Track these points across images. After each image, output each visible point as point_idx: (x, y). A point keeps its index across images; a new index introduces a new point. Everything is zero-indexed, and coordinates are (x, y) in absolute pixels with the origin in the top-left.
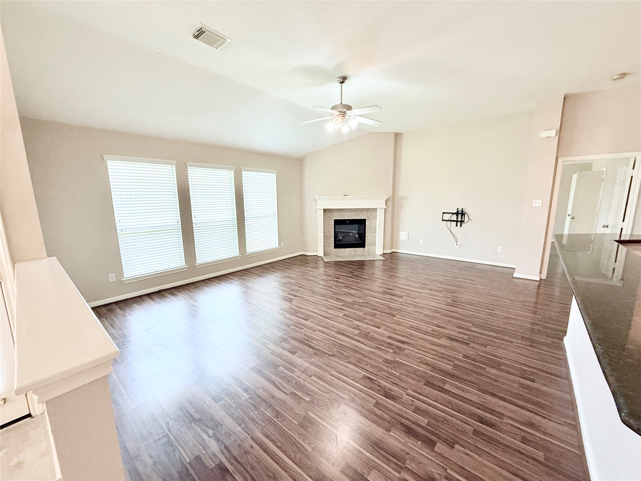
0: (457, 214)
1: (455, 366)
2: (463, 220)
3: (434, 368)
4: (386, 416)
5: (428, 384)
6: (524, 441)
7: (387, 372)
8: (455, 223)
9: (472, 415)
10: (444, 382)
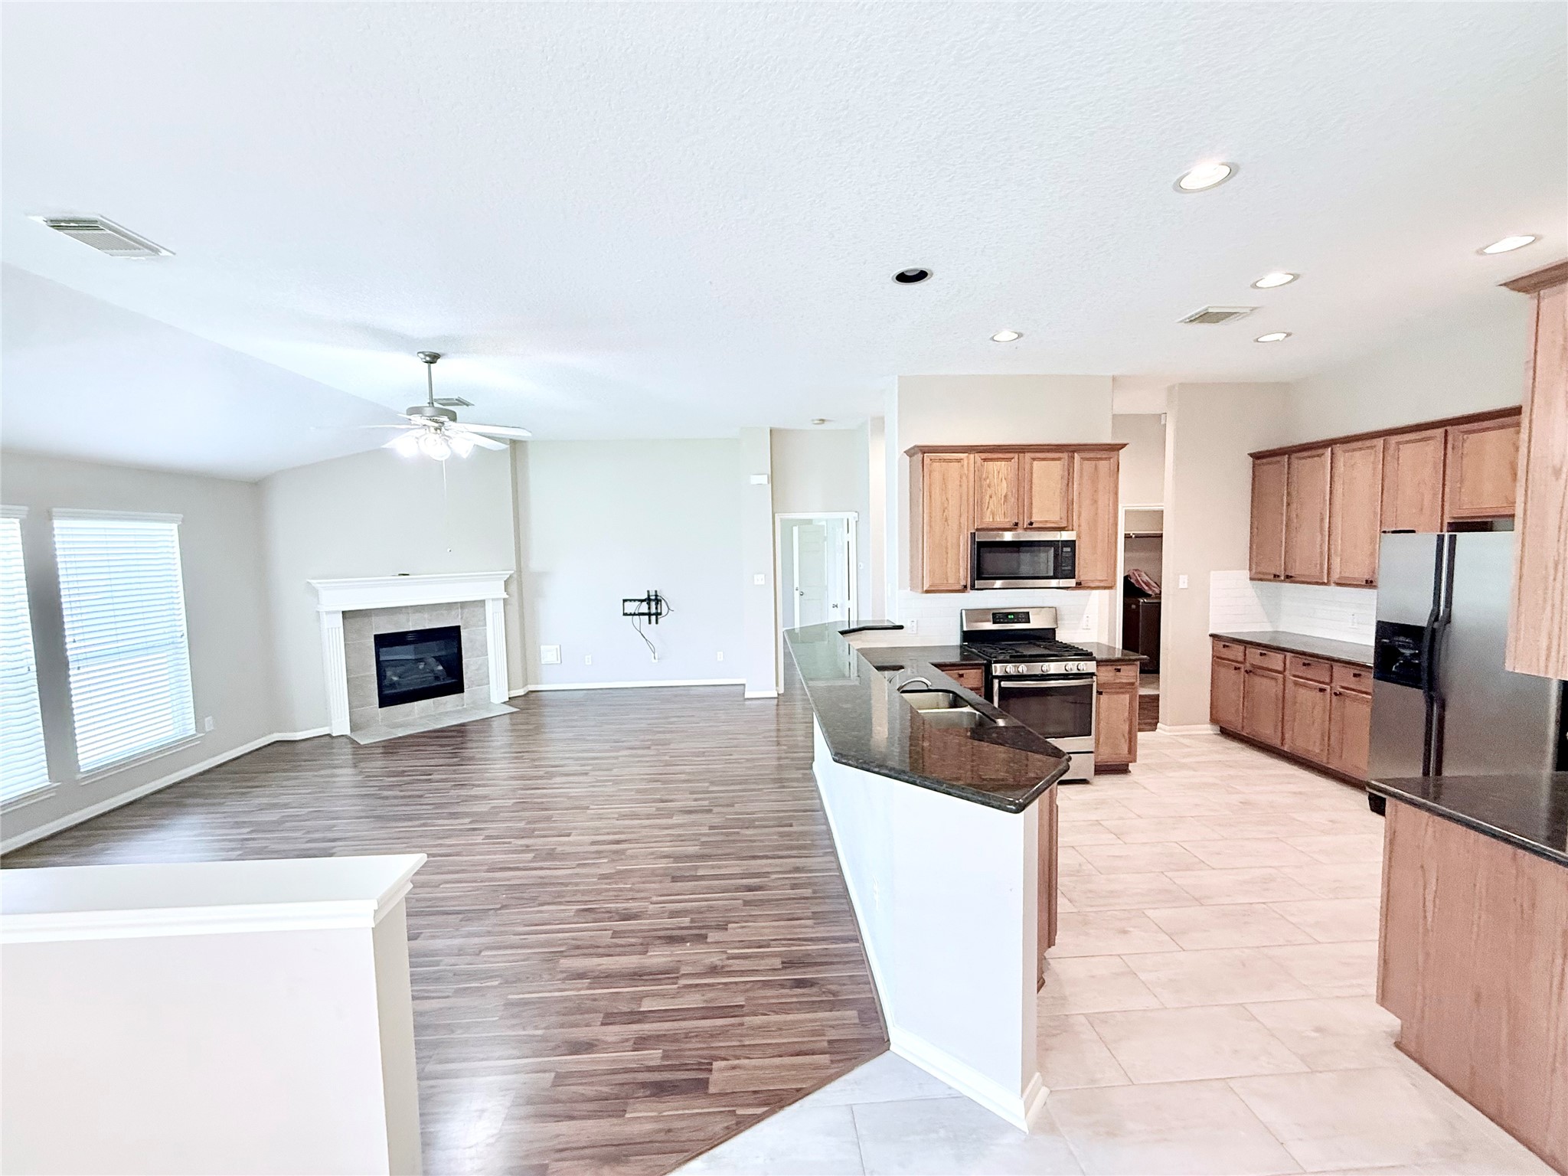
0: (648, 600)
1: (703, 844)
2: (659, 611)
3: (678, 858)
4: (633, 940)
5: (675, 879)
6: (794, 887)
7: (614, 890)
8: (647, 617)
9: (737, 889)
10: (696, 868)
